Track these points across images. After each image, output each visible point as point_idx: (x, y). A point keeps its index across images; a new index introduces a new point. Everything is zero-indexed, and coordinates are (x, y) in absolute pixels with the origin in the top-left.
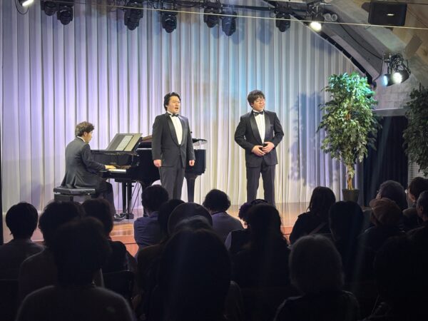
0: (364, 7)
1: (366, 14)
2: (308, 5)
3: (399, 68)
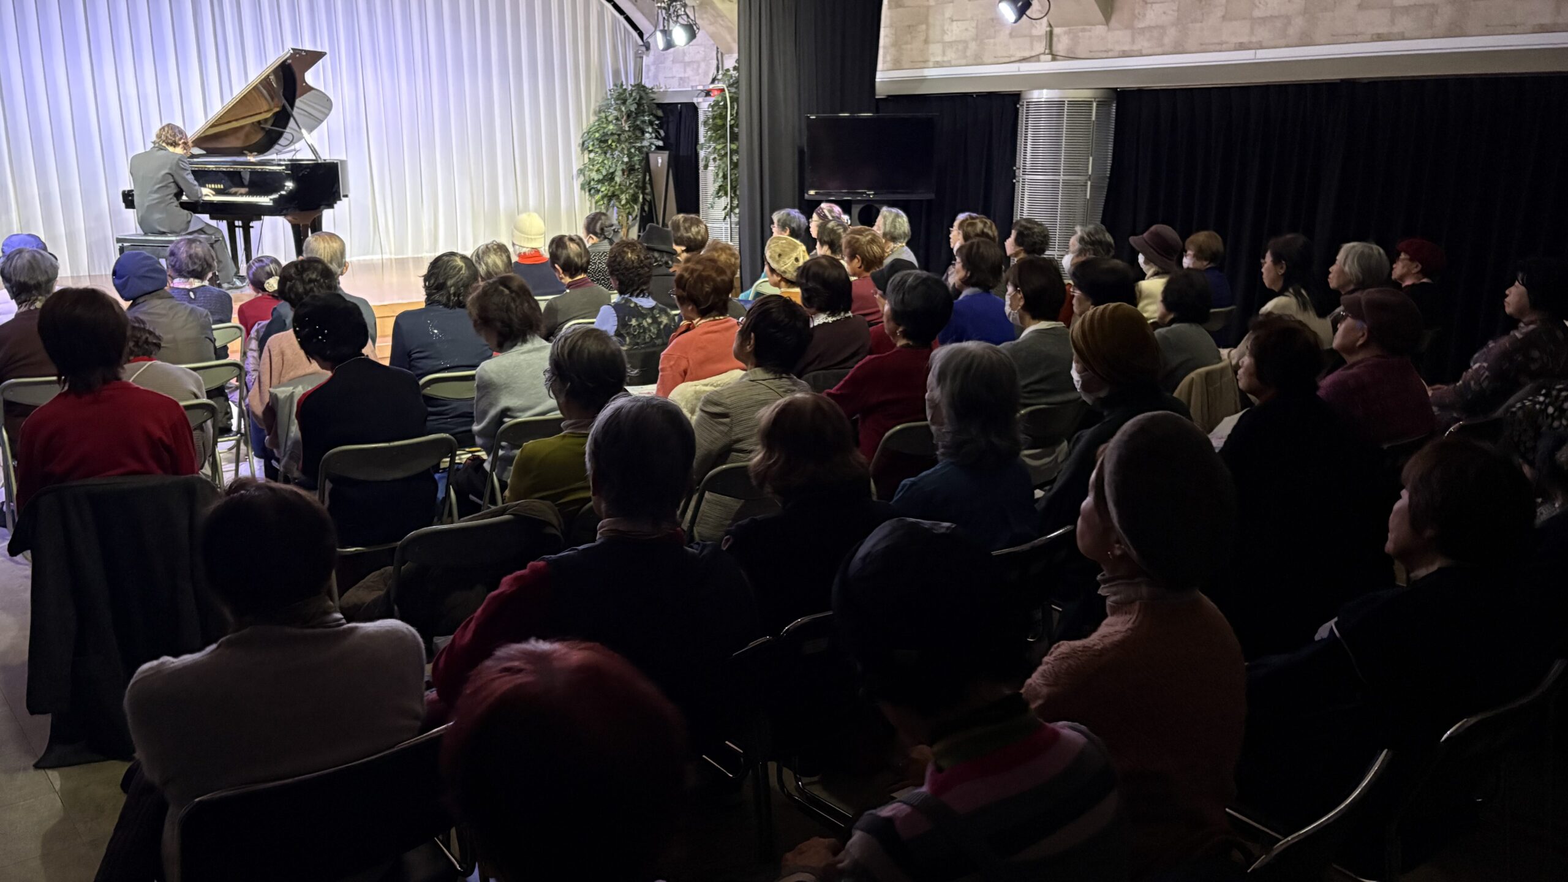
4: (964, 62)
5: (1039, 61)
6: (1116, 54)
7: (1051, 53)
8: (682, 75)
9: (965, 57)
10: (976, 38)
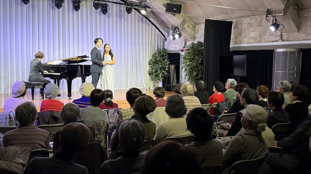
0: (163, 5)
1: (165, 9)
2: (140, 3)
3: (177, 33)
4: (256, 42)
5: (278, 42)
6: (301, 40)
7: (282, 40)
8: (175, 46)
9: (256, 41)
10: (259, 36)
